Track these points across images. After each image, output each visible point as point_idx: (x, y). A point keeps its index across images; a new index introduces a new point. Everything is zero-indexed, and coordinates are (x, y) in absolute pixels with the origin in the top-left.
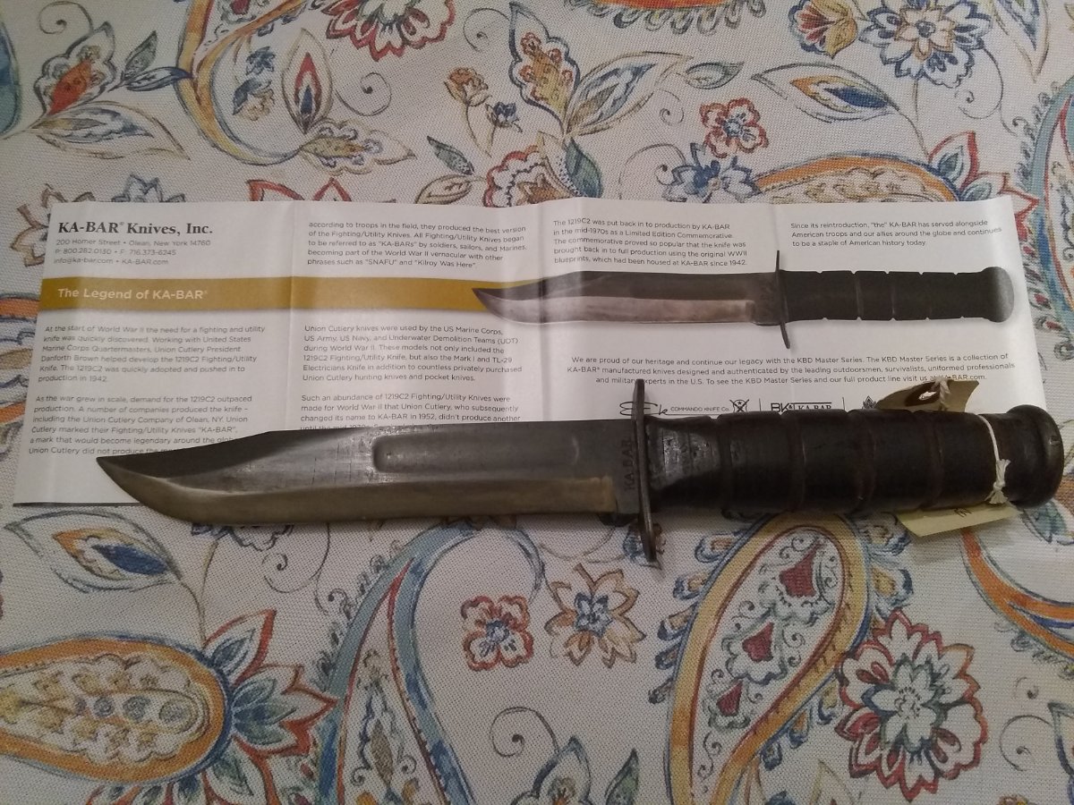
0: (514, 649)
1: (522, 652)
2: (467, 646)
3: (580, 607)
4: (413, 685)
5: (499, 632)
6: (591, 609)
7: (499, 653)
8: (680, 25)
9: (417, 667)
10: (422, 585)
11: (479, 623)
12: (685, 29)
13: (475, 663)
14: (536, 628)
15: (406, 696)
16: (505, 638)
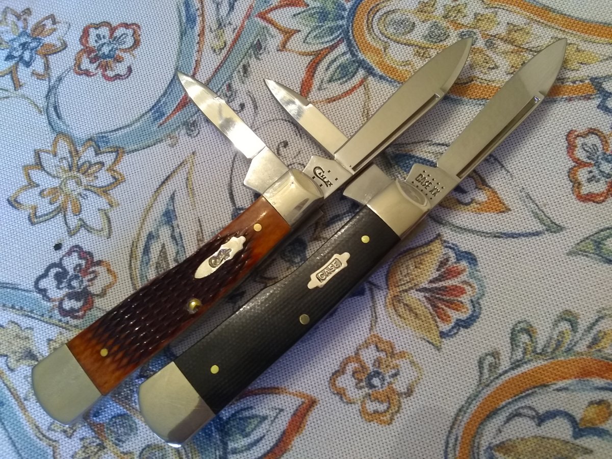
0: (98, 36)
1: (93, 32)
2: (137, 43)
3: (31, 57)
4: (191, 20)
5: (106, 50)
6: (23, 53)
7: (112, 34)
9: (183, 34)
10: (159, 101)
11: (119, 60)
13: (134, 29)
14: (75, 46)
15: (198, 13)
16: (103, 45)
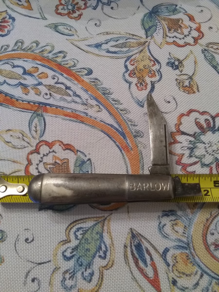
8: (62, 55)
12: (60, 52)
